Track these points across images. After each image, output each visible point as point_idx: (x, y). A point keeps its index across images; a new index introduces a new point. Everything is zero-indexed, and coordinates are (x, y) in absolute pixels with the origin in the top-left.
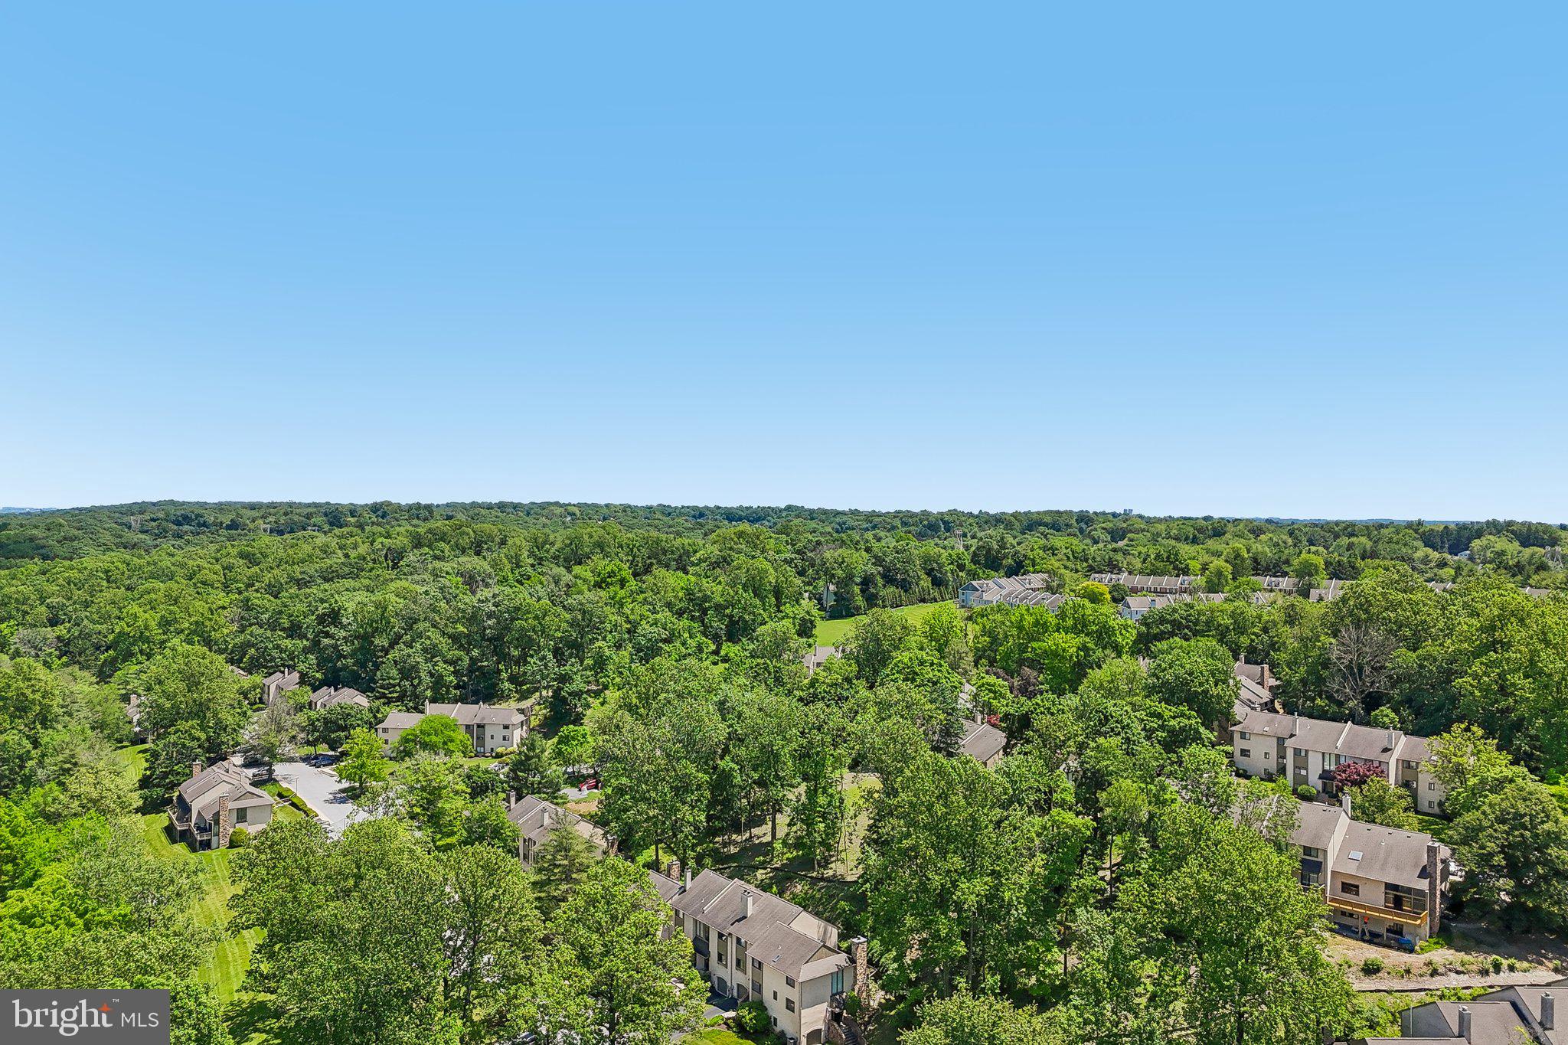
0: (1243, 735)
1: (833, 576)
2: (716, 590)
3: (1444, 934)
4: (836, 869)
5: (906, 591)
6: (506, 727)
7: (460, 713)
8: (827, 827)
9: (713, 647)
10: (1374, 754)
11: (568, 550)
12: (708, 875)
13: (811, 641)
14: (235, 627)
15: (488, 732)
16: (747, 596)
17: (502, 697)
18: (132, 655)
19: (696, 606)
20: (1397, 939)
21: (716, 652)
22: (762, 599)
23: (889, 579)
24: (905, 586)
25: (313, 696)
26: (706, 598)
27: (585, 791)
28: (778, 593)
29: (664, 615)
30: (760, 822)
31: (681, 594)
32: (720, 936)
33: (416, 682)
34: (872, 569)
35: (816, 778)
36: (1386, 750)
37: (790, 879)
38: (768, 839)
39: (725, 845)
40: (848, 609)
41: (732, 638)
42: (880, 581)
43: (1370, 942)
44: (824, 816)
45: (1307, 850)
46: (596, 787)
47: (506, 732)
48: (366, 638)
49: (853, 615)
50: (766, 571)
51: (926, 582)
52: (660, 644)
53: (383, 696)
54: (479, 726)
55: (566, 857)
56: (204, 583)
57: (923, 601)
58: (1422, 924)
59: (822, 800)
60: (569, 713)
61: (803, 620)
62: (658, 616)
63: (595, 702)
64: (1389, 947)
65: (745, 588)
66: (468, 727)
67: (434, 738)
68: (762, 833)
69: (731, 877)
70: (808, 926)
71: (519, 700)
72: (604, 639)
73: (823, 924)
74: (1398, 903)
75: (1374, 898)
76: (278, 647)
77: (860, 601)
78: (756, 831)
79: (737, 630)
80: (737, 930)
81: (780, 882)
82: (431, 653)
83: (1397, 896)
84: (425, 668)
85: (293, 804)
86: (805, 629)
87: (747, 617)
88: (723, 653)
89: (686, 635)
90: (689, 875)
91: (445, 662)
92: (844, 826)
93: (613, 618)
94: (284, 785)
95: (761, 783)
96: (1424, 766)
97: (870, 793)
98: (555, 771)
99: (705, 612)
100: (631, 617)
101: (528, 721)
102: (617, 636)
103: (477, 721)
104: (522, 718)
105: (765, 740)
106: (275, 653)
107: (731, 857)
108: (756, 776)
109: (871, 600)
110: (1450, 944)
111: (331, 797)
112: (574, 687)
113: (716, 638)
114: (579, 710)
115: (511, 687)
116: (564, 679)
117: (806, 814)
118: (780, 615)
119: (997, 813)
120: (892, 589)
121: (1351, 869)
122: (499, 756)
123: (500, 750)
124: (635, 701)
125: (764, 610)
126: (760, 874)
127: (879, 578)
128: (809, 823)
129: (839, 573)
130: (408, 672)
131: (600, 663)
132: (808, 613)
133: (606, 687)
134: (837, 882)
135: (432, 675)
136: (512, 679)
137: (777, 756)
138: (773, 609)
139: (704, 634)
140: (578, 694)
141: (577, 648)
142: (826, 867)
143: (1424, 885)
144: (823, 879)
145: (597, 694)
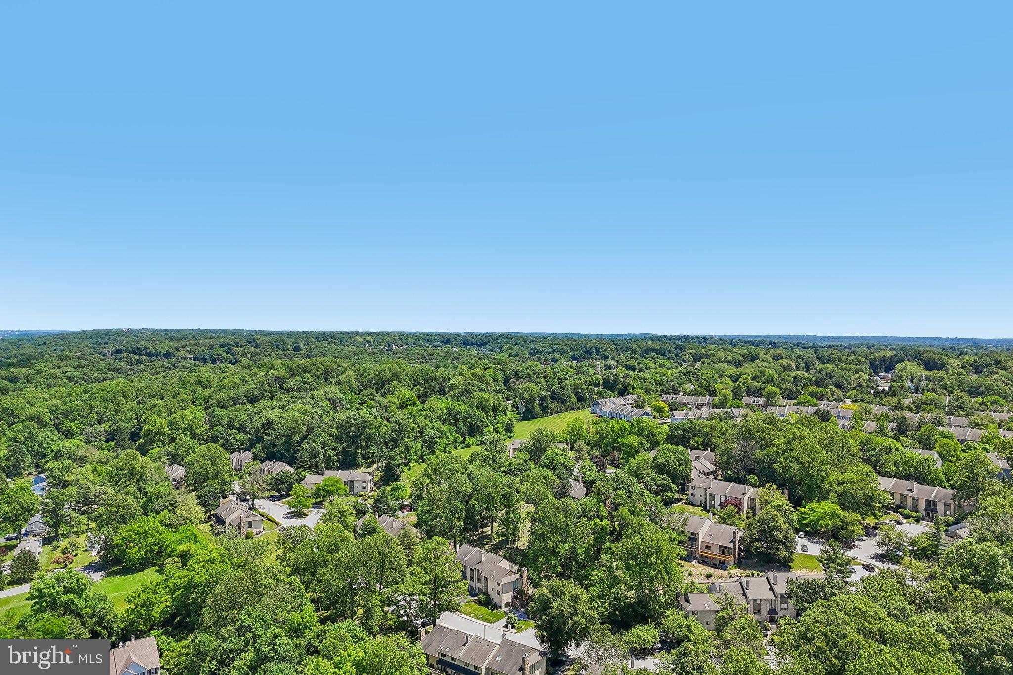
0: (692, 487)
1: (524, 398)
2: (462, 408)
3: (739, 564)
4: (518, 544)
5: (563, 404)
6: (364, 482)
7: (342, 475)
8: (514, 527)
9: (462, 439)
10: (739, 496)
11: (377, 378)
12: (466, 546)
13: (512, 434)
14: (207, 427)
15: (355, 484)
16: (478, 413)
17: (358, 466)
18: (154, 442)
19: (452, 418)
20: (722, 565)
21: (463, 442)
22: (486, 413)
23: (553, 398)
24: (563, 401)
25: (262, 466)
26: (458, 413)
27: (406, 513)
28: (494, 410)
29: (437, 424)
30: (486, 526)
31: (445, 412)
32: (471, 569)
33: (318, 459)
34: (544, 393)
35: (509, 507)
36: (743, 494)
37: (499, 549)
38: (489, 532)
39: (471, 535)
40: (532, 415)
41: (471, 434)
42: (549, 400)
43: (712, 567)
44: (513, 522)
45: (693, 534)
46: (410, 511)
47: (364, 485)
48: (289, 437)
49: (535, 418)
50: (488, 399)
51: (574, 399)
52: (436, 439)
53: (302, 466)
54: (351, 481)
55: (408, 540)
56: (183, 400)
57: (572, 409)
58: (731, 560)
59: (512, 516)
60: (394, 474)
61: (508, 424)
62: (435, 424)
63: (405, 469)
64: (718, 568)
65: (478, 408)
66: (345, 482)
67: (332, 488)
68: (487, 530)
69: (475, 547)
70: (506, 564)
71: (367, 468)
72: (408, 437)
73: (511, 564)
74: (723, 553)
75: (715, 551)
76: (235, 438)
77: (538, 410)
78: (484, 530)
79: (474, 430)
80: (477, 567)
81: (495, 549)
82: (324, 445)
83: (723, 550)
84: (321, 452)
85: (268, 519)
86: (509, 428)
87: (478, 423)
88: (467, 442)
89: (448, 434)
90: (458, 546)
91: (330, 449)
92: (521, 526)
93: (412, 425)
94: (261, 511)
95: (487, 509)
96: (758, 500)
97: (529, 513)
98: (394, 504)
99: (457, 420)
100: (421, 425)
101: (373, 479)
102: (414, 435)
103: (350, 479)
104: (371, 477)
105: (488, 491)
106: (234, 441)
107: (475, 541)
108: (485, 506)
109: (545, 411)
110: (740, 567)
111: (285, 516)
112: (395, 462)
113: (463, 435)
114: (398, 473)
115: (363, 461)
116: (391, 458)
117: (505, 521)
118: (495, 421)
119: (576, 520)
120: (555, 404)
121: (708, 540)
122: (361, 496)
123: (361, 493)
124: (430, 472)
125: (488, 419)
126: (486, 547)
127: (549, 398)
128: (507, 526)
129: (527, 396)
130: (314, 455)
131: (407, 449)
132: (510, 420)
133: (410, 461)
134: (517, 549)
135: (325, 456)
136: (363, 457)
137: (493, 498)
138: (492, 419)
139: (456, 432)
140: (397, 466)
141: (395, 442)
142: (514, 544)
143: (731, 546)
144: (512, 548)
145: (406, 464)
